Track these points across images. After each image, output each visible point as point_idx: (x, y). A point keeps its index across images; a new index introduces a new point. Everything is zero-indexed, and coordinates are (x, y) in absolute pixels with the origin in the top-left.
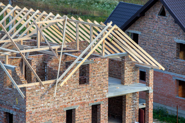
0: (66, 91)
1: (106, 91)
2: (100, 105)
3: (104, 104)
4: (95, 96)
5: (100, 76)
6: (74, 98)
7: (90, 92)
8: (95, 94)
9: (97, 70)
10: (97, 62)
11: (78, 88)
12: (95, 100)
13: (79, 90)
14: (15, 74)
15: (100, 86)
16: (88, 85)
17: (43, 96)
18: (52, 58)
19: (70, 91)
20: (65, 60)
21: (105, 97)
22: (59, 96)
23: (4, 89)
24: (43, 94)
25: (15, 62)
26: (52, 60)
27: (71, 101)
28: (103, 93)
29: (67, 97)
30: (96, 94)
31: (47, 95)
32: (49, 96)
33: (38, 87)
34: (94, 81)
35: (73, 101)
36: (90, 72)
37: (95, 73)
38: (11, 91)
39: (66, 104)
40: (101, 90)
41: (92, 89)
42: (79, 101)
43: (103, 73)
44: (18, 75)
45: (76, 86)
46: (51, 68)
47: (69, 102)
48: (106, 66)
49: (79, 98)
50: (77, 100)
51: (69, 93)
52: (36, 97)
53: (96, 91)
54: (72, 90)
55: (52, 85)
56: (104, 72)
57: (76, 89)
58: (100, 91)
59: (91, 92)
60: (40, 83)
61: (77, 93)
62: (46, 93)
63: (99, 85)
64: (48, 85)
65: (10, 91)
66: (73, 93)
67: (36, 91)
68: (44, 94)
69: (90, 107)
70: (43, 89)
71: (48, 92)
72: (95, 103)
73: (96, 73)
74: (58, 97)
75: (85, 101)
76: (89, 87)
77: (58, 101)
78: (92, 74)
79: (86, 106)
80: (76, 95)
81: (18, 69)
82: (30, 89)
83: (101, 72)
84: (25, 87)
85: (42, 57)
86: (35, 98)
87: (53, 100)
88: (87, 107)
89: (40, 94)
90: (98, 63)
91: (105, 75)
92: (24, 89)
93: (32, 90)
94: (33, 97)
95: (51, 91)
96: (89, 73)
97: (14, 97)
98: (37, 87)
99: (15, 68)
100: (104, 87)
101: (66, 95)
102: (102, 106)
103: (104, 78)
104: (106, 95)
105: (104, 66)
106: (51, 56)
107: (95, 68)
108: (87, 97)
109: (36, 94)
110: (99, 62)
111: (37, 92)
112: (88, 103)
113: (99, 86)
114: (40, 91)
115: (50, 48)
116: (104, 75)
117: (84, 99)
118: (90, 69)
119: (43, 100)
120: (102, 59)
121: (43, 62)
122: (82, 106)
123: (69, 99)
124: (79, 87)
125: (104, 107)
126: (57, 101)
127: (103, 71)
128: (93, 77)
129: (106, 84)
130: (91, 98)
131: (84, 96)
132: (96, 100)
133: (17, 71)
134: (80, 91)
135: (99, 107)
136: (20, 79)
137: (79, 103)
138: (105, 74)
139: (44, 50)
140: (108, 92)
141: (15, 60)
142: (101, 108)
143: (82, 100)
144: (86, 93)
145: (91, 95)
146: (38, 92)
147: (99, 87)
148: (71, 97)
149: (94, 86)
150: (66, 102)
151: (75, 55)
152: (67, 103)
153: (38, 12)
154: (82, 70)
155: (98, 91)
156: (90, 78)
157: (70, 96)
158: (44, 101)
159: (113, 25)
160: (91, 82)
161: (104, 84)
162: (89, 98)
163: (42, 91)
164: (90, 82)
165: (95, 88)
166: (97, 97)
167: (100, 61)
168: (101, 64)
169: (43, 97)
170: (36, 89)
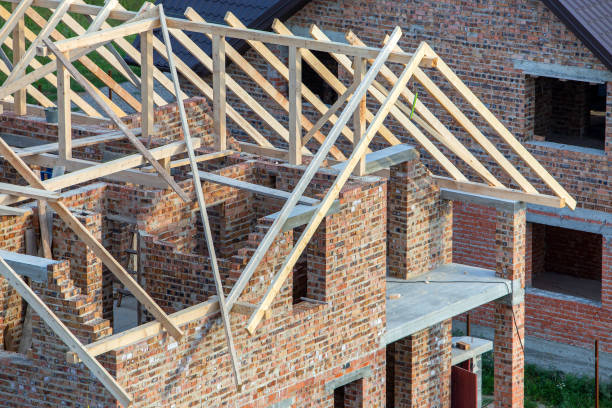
0: (250, 344)
1: (380, 321)
2: (358, 383)
3: (372, 376)
4: (344, 348)
5: (361, 261)
6: (276, 372)
7: (329, 334)
8: (344, 342)
9: (351, 240)
10: (351, 204)
11: (291, 326)
12: (344, 367)
13: (293, 331)
15: (361, 305)
16: (321, 307)
17: (175, 377)
19: (264, 341)
21: (377, 346)
22: (227, 370)
24: (174, 370)
27: (265, 384)
28: (369, 331)
29: (253, 372)
30: (348, 340)
31: (187, 373)
32: (195, 376)
33: (157, 345)
34: (341, 287)
35: (273, 383)
36: (328, 252)
37: (345, 251)
39: (252, 401)
40: (361, 320)
41: (337, 321)
42: (294, 381)
43: (368, 247)
44: (68, 298)
45: (283, 317)
47: (262, 389)
48: (378, 218)
49: (293, 367)
50: (288, 378)
51: (260, 351)
52: (151, 388)
53: (347, 326)
54: (269, 337)
55: (203, 328)
56: (375, 244)
57: (282, 330)
58: (360, 323)
59: (333, 335)
60: (162, 326)
61: (285, 347)
62: (183, 364)
63: (355, 301)
64: (189, 327)
66: (274, 349)
67: (152, 360)
68: (177, 371)
69: (329, 397)
70: (175, 351)
71: (190, 361)
72: (345, 378)
73: (349, 254)
74: (224, 373)
75: (313, 374)
76: (323, 314)
77: (225, 390)
78: (335, 261)
79: (316, 396)
80: (283, 355)
81: (63, 273)
82: (130, 356)
83: (363, 246)
84: (109, 353)
86: (147, 394)
87: (207, 392)
88: (319, 401)
89: (163, 374)
90: (353, 209)
91: (377, 255)
92: (108, 360)
93: (136, 359)
94: (141, 392)
95: (201, 352)
96: (324, 255)
98: (154, 346)
99: (49, 268)
100: (374, 306)
101: (249, 362)
102: (367, 386)
103: (372, 270)
104: (379, 339)
105: (373, 220)
107: (343, 231)
108: (321, 356)
109: (151, 375)
110: (355, 202)
111: (154, 367)
112: (323, 382)
113: (358, 304)
114: (165, 362)
116: (373, 257)
117: (310, 369)
118: (328, 239)
119: (175, 397)
120: (366, 192)
122: (304, 396)
123: (259, 377)
124: (293, 321)
125: (374, 390)
126: (221, 392)
127: (371, 240)
128: (337, 270)
129: (378, 292)
130: (332, 360)
131: (309, 354)
132: (348, 365)
134: (295, 337)
135: (355, 393)
136: (81, 316)
137: (292, 390)
138: (376, 250)
140: (384, 325)
142: (365, 395)
143: (302, 372)
144: (316, 341)
145: (332, 347)
146: (158, 365)
147: (357, 311)
148: (267, 366)
149: (342, 306)
150: (249, 390)
152: (255, 397)
155: (355, 324)
156: (328, 277)
157: (264, 365)
158: (178, 400)
160: (331, 292)
161: (373, 294)
162: (327, 361)
163: (172, 360)
164: (327, 291)
165: (344, 314)
166: (350, 351)
167: (360, 201)
168: (364, 212)
169: (176, 385)
170: (151, 354)
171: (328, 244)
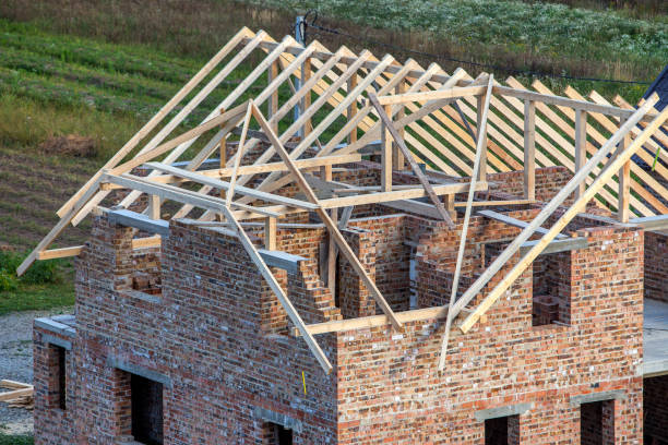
0: (483, 349)
1: (635, 351)
2: (611, 402)
3: (627, 400)
4: (592, 368)
5: (613, 295)
6: (513, 377)
7: (574, 354)
8: (592, 363)
9: (601, 274)
10: (601, 243)
11: (530, 340)
12: (592, 386)
13: (532, 345)
14: (300, 285)
15: (613, 334)
16: (565, 329)
17: (399, 365)
18: (435, 230)
19: (499, 348)
20: (482, 238)
21: (632, 373)
22: (458, 367)
23: (260, 339)
24: (398, 358)
25: (301, 244)
26: (434, 236)
27: (502, 386)
28: (622, 359)
29: (486, 374)
30: (597, 363)
31: (413, 363)
32: (422, 367)
33: (381, 334)
34: (588, 314)
35: (510, 387)
36: (573, 281)
37: (594, 283)
38: (285, 346)
39: (485, 398)
40: (614, 346)
41: (583, 343)
42: (534, 389)
43: (622, 283)
44: (310, 288)
45: (520, 331)
46: (430, 266)
47: (497, 390)
48: (633, 260)
49: (532, 376)
50: (526, 385)
51: (495, 357)
52: (373, 369)
53: (596, 350)
54: (505, 346)
55: (431, 327)
56: (628, 282)
57: (520, 342)
58: (611, 350)
59: (578, 355)
60: (388, 320)
61: (523, 357)
62: (410, 354)
63: (606, 329)
64: (418, 325)
65: (280, 345)
66: (510, 358)
67: (375, 346)
68: (403, 359)
69: (574, 410)
70: (399, 342)
71: (416, 352)
72: (594, 396)
73: (598, 286)
74: (454, 370)
75: (556, 386)
76: (568, 335)
77: (455, 384)
78: (581, 289)
79: (559, 405)
80: (521, 364)
81: (311, 268)
82: (352, 339)
83: (615, 281)
84: (333, 333)
85: (398, 225)
86: (371, 373)
87: (435, 382)
88: (563, 412)
89: (388, 359)
90: (603, 248)
91: (632, 293)
92: (329, 341)
93: (358, 342)
94: (364, 371)
95: (429, 347)
96: (569, 284)
97: (296, 367)
98: (377, 336)
99: (299, 263)
100: (629, 337)
101: (482, 364)
102: (619, 408)
103: (626, 305)
104: (634, 367)
105: (628, 261)
106: (430, 222)
107: (591, 265)
108: (564, 373)
109: (375, 358)
110: (607, 242)
111: (378, 352)
112: (567, 395)
113: (609, 333)
114: (389, 349)
115: (426, 192)
116: (627, 293)
117: (553, 381)
118: (573, 270)
119: (400, 381)
120: (620, 235)
121: (403, 244)
122: (544, 404)
123: (494, 378)
124: (532, 336)
125: (628, 412)
126: (451, 385)
127: (624, 277)
128: (585, 299)
129: (634, 325)
130: (578, 377)
131: (551, 368)
132: (597, 385)
133: (305, 276)
134: (535, 350)
135: (609, 412)
136: (318, 303)
137: (531, 396)
138: (631, 287)
139: (406, 198)
140: (641, 356)
141: (300, 234)
142: (618, 414)
143: (543, 382)
144: (558, 358)
145: (578, 366)
146: (382, 351)
147: (608, 338)
148: (502, 371)
149: (591, 332)
150: (484, 389)
151: (520, 219)
152: (489, 395)
153: (389, 64)
154: (547, 275)
155: (606, 350)
156: (573, 304)
157: (499, 370)
158: (403, 384)
159: (659, 107)
160: (577, 316)
161: (627, 326)
162: (571, 377)
163: (397, 349)
164: (572, 315)
165: (592, 339)
166: (600, 373)
167: (611, 242)
168: (617, 251)
169: (401, 371)
170: (374, 341)
171: (573, 274)
